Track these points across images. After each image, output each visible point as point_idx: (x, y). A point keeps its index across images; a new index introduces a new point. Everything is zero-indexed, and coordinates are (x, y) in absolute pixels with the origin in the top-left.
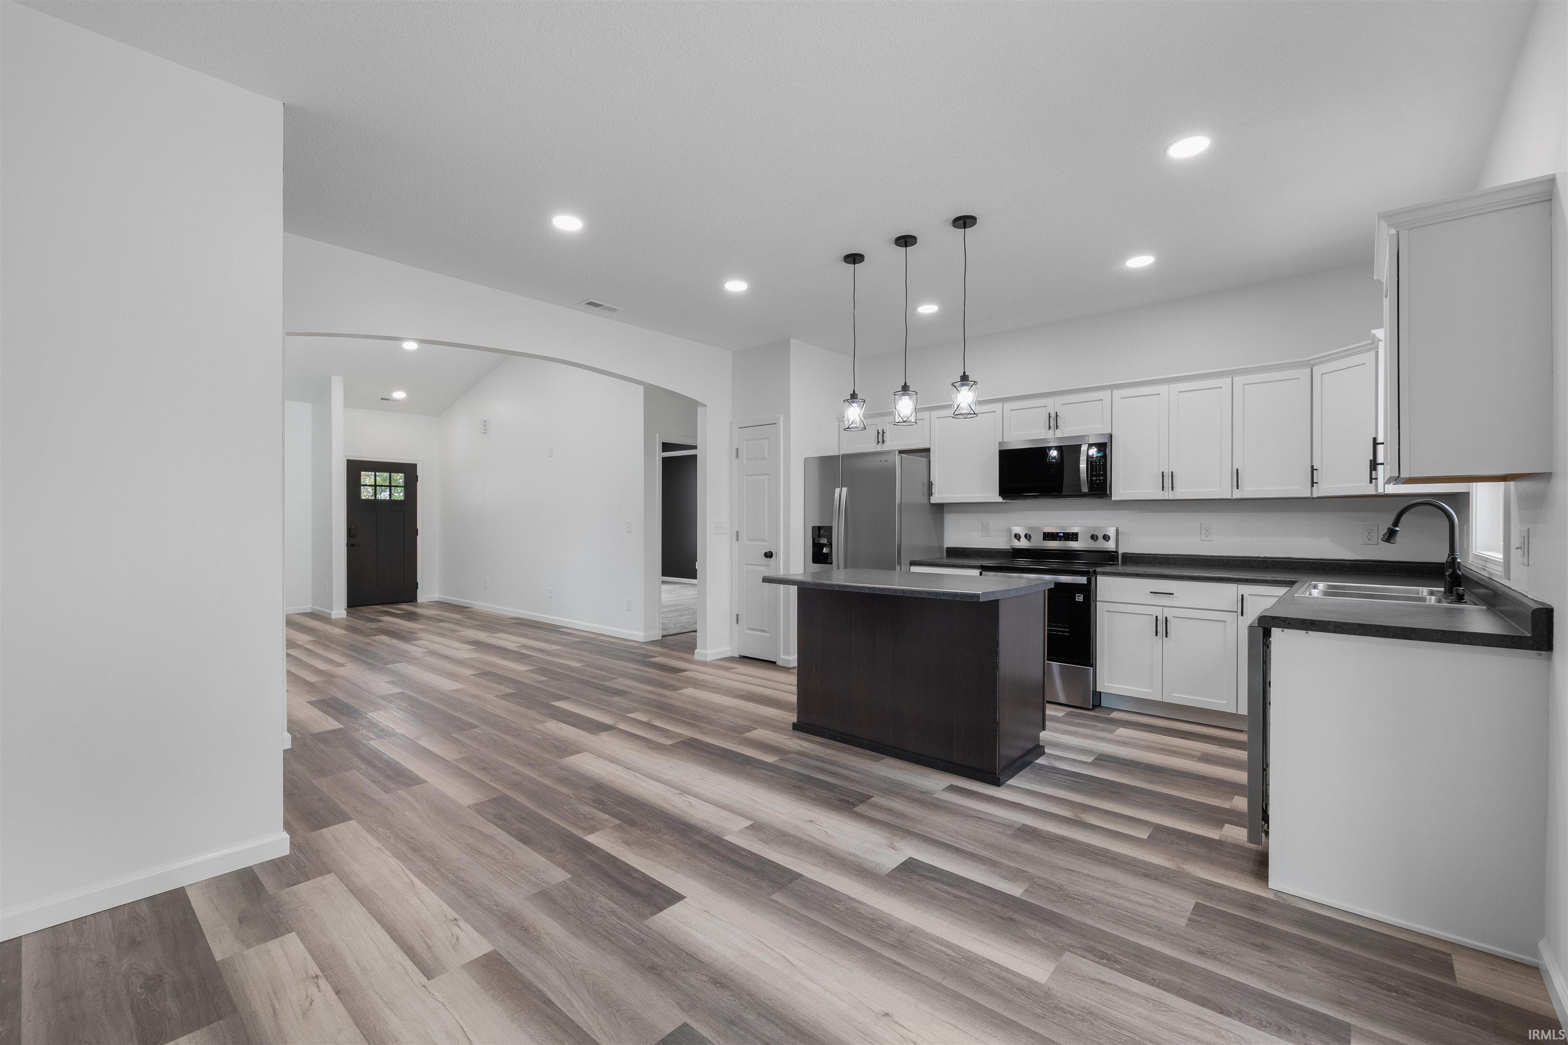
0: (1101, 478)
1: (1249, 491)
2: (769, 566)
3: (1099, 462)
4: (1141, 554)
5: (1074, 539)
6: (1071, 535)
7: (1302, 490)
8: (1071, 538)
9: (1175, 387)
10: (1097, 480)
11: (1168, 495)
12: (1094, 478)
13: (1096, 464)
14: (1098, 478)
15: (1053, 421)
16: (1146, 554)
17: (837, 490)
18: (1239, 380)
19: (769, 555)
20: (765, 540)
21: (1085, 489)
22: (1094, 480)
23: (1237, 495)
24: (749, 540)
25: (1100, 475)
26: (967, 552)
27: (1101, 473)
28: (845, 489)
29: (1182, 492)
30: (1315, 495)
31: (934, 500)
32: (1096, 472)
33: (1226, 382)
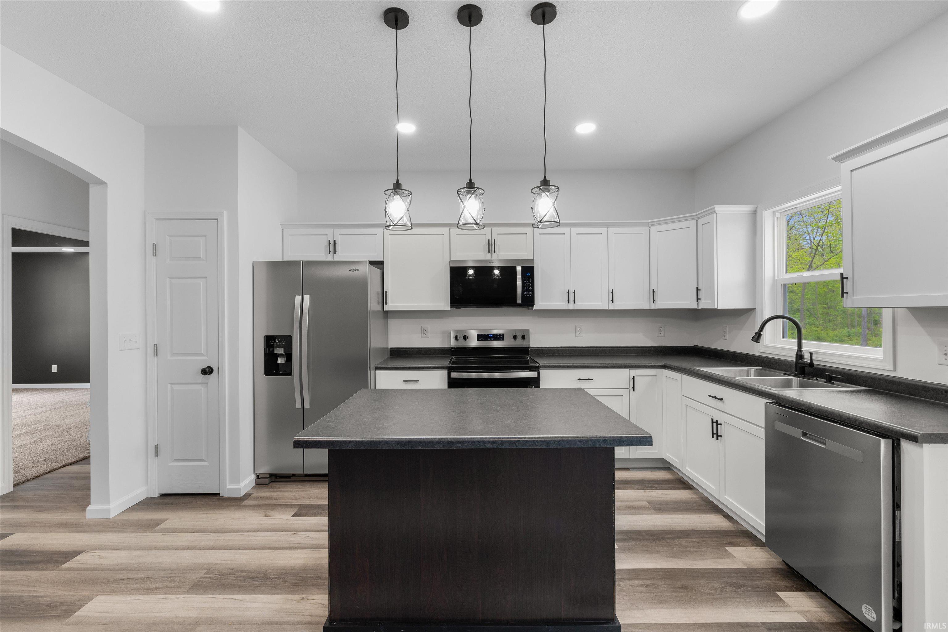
0: (530, 293)
1: (619, 305)
2: (207, 383)
3: (529, 281)
4: (541, 348)
5: (501, 339)
6: (498, 336)
7: (644, 304)
8: (498, 338)
9: (575, 230)
10: (527, 294)
11: (571, 307)
12: (525, 293)
13: (526, 282)
14: (528, 293)
15: (491, 247)
16: (544, 348)
17: (298, 298)
18: (612, 230)
19: (207, 371)
20: (200, 354)
21: (519, 301)
22: (525, 294)
23: (612, 307)
24: (173, 354)
25: (529, 291)
26: (409, 351)
27: (530, 289)
28: (307, 298)
29: (580, 305)
30: (652, 308)
31: (387, 308)
32: (527, 288)
33: (604, 230)
